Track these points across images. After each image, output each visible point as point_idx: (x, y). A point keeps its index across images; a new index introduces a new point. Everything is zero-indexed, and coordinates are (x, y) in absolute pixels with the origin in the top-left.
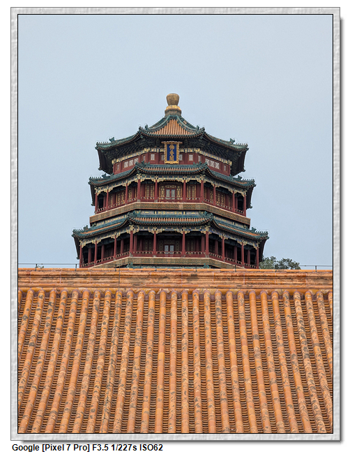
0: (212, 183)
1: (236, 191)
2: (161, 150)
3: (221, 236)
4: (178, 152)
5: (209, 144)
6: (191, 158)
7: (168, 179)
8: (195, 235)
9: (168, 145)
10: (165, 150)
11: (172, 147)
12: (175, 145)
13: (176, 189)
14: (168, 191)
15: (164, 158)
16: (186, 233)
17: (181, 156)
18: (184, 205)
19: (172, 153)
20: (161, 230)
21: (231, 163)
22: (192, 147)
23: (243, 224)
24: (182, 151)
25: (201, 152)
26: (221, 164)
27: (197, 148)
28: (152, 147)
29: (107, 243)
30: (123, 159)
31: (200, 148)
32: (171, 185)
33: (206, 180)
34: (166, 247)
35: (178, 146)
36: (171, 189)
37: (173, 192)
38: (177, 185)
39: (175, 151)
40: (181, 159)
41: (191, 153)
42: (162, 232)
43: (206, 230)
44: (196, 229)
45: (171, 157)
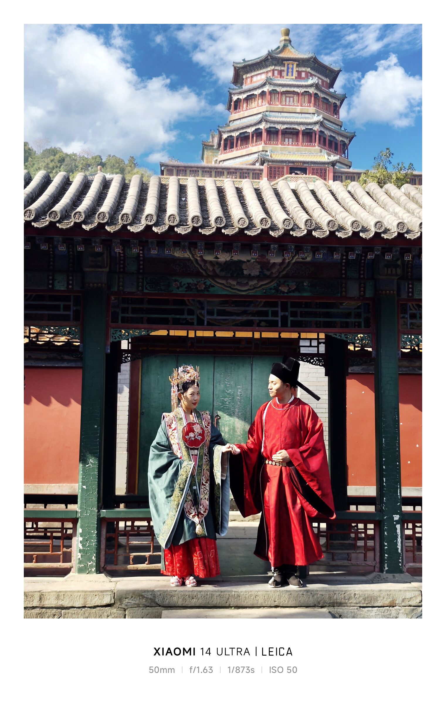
0: (319, 93)
1: (334, 101)
2: (282, 68)
3: (326, 132)
4: (295, 70)
5: (316, 65)
6: (303, 75)
7: (289, 89)
8: (308, 131)
9: (288, 65)
10: (285, 69)
11: (291, 66)
12: (293, 65)
13: (293, 97)
14: (288, 99)
15: (284, 74)
16: (303, 129)
17: (297, 73)
18: (300, 109)
19: (290, 70)
20: (285, 126)
21: (328, 81)
22: (304, 67)
23: (338, 125)
24: (297, 69)
25: (311, 71)
26: (323, 81)
27: (308, 67)
28: (275, 65)
29: (243, 136)
30: (253, 74)
31: (310, 67)
32: (291, 94)
33: (316, 92)
34: (287, 140)
35: (295, 66)
36: (290, 97)
37: (292, 99)
38: (294, 94)
39: (292, 69)
40: (297, 76)
41: (303, 71)
42: (286, 128)
43: (316, 128)
44: (309, 127)
45: (290, 74)
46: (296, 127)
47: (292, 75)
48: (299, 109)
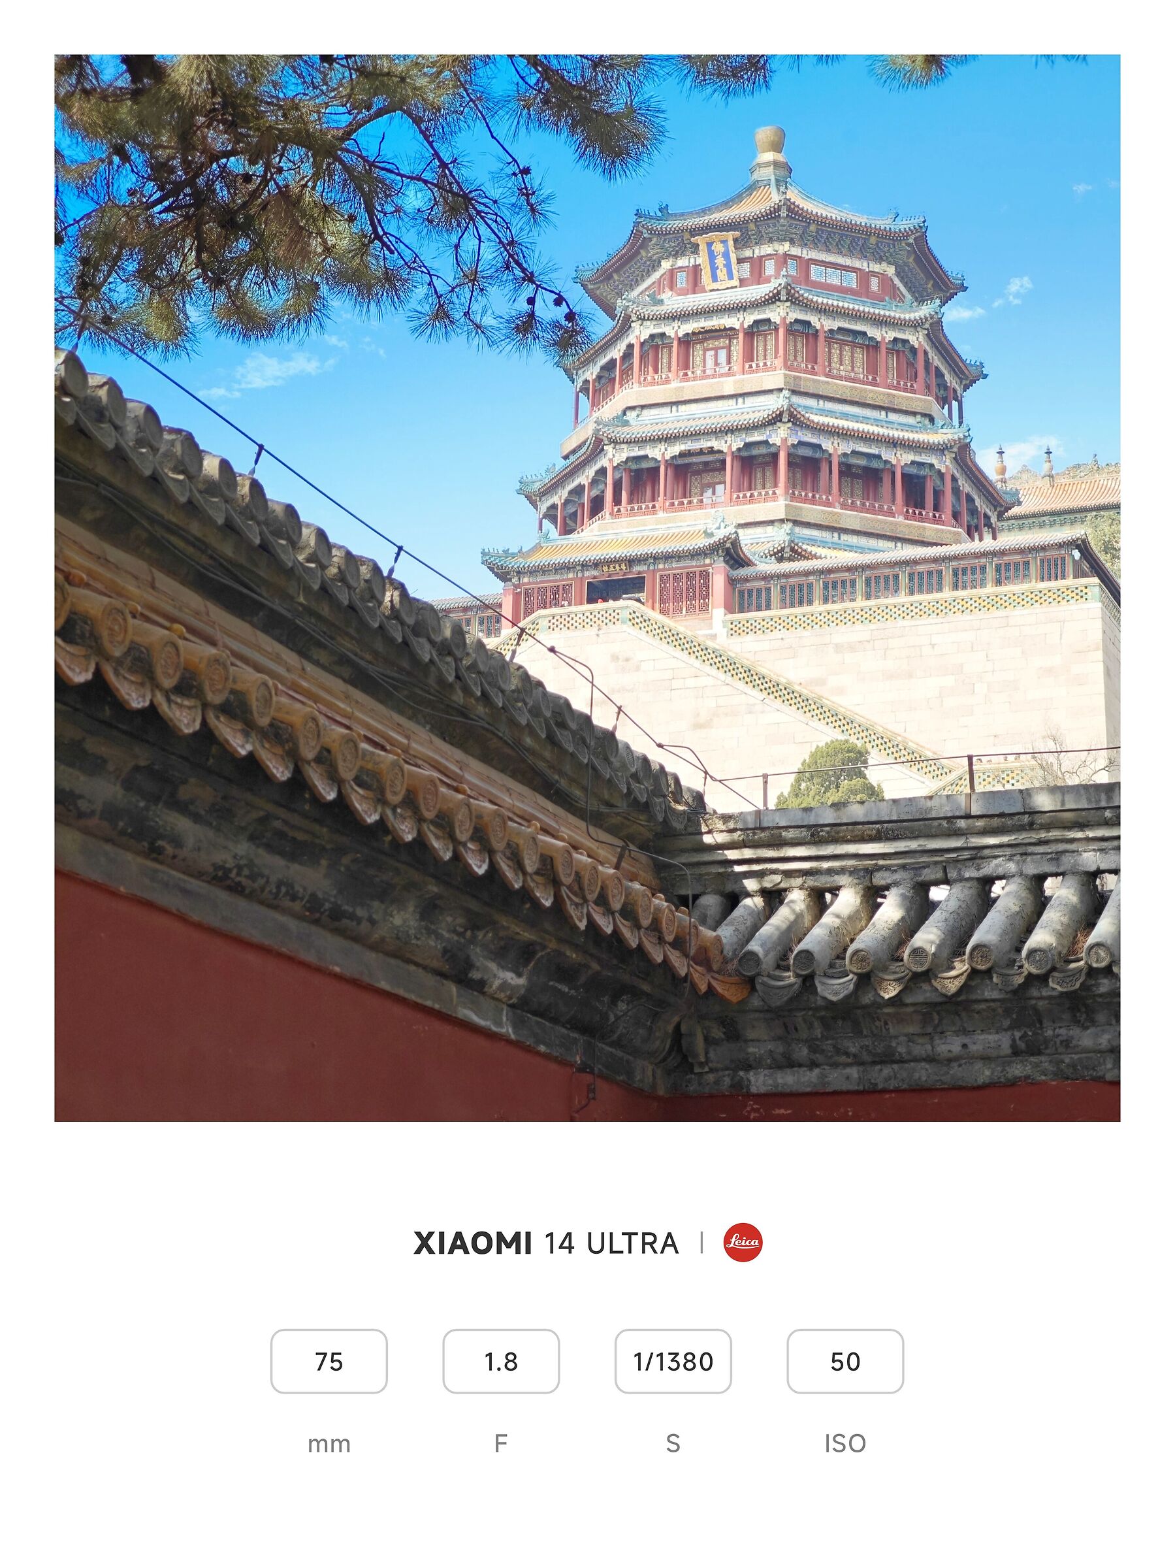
0: (813, 319)
2: (696, 260)
3: (826, 445)
4: (734, 257)
6: (770, 268)
7: (703, 324)
9: (709, 245)
10: (704, 259)
11: (718, 247)
12: (724, 242)
13: (728, 348)
14: (709, 356)
15: (704, 277)
17: (746, 266)
19: (720, 261)
20: (678, 448)
22: (769, 242)
24: (744, 254)
25: (795, 251)
27: (781, 241)
32: (717, 337)
35: (731, 243)
36: (717, 349)
37: (722, 354)
38: (731, 339)
39: (726, 255)
40: (748, 275)
41: (770, 256)
42: (682, 455)
43: (780, 436)
44: (756, 437)
45: (722, 273)
46: (716, 444)
47: (731, 277)
48: (728, 386)
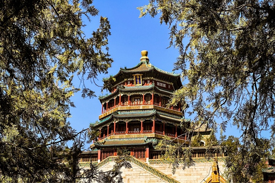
0: (159, 94)
2: (132, 79)
3: (162, 122)
7: (135, 94)
14: (136, 100)
15: (134, 83)
16: (143, 121)
18: (143, 106)
20: (130, 120)
21: (173, 84)
22: (149, 77)
23: (178, 115)
24: (144, 79)
26: (167, 85)
28: (128, 78)
31: (153, 77)
32: (138, 97)
33: (155, 93)
35: (141, 76)
37: (139, 100)
38: (141, 97)
40: (144, 83)
41: (149, 80)
42: (132, 122)
43: (153, 119)
44: (148, 119)
